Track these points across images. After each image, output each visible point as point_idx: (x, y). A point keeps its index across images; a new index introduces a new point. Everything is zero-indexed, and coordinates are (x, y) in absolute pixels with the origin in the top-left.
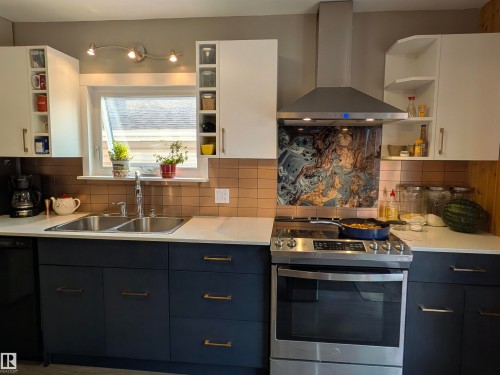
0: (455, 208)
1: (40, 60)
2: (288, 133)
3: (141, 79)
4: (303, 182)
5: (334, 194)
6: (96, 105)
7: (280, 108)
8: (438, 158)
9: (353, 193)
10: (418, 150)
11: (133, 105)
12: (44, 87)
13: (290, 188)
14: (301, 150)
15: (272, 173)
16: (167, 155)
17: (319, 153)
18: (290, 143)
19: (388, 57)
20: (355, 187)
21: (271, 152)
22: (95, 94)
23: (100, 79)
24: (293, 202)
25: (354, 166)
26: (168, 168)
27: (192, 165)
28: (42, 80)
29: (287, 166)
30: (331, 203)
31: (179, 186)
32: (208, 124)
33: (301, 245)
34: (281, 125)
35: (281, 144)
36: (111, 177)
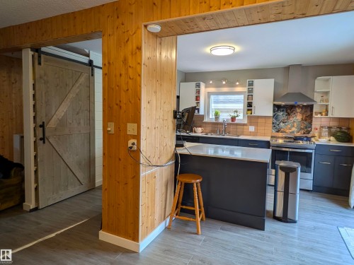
0: (339, 134)
1: (198, 86)
2: (277, 108)
3: (225, 89)
4: (282, 124)
5: (294, 129)
6: (209, 97)
7: (274, 101)
8: (331, 116)
9: (301, 129)
10: (324, 114)
11: (221, 97)
12: (199, 94)
13: (277, 126)
14: (282, 113)
15: (271, 121)
16: (233, 114)
17: (289, 114)
18: (278, 111)
19: (316, 81)
20: (302, 127)
21: (271, 114)
22: (209, 94)
23: (212, 90)
24: (278, 131)
25: (302, 119)
26: (233, 119)
27: (241, 118)
28: (198, 92)
29: (276, 119)
30: (293, 132)
31: (237, 124)
32: (250, 105)
33: (281, 141)
34: (274, 105)
35: (274, 111)
36: (214, 121)
